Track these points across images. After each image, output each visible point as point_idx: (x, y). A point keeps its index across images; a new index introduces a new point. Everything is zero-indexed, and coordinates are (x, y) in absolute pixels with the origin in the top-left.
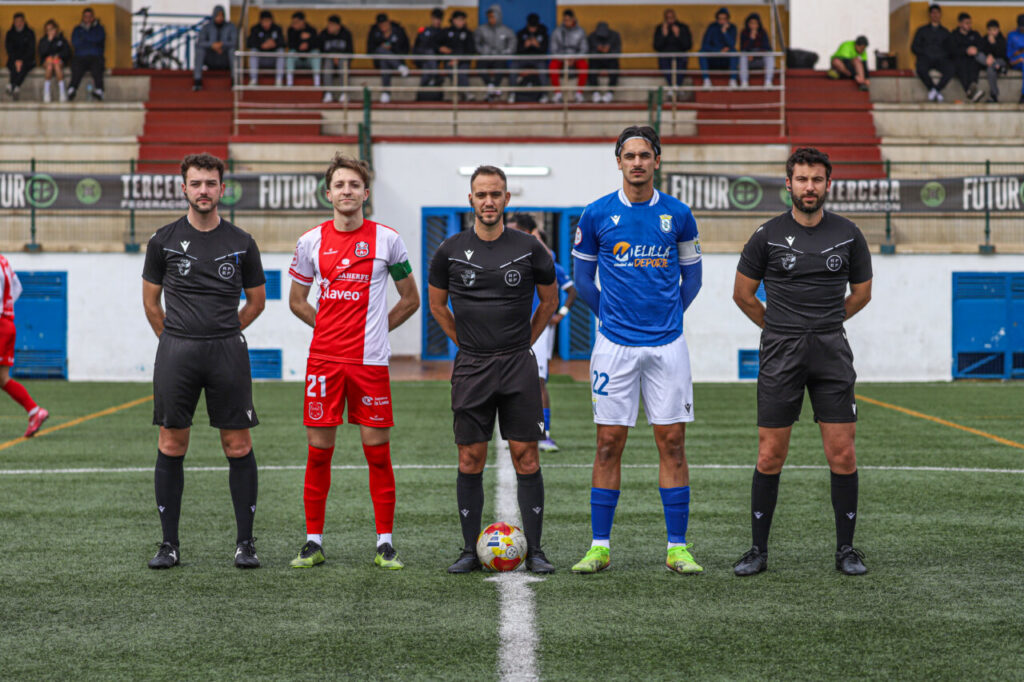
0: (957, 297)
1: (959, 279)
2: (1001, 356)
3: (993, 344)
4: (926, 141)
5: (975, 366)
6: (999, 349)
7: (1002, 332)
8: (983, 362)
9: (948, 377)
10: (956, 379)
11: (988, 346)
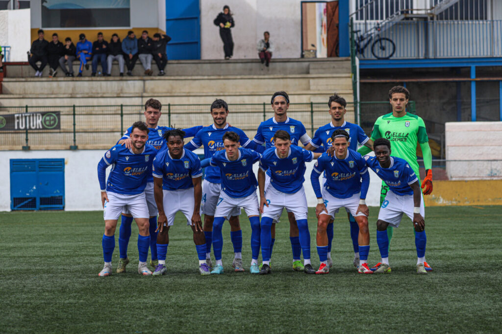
0: (12, 171)
1: (13, 162)
2: (34, 200)
3: (30, 193)
4: (21, 96)
5: (22, 204)
6: (33, 196)
7: (35, 188)
8: (26, 202)
9: (9, 210)
10: (13, 210)
11: (28, 194)
